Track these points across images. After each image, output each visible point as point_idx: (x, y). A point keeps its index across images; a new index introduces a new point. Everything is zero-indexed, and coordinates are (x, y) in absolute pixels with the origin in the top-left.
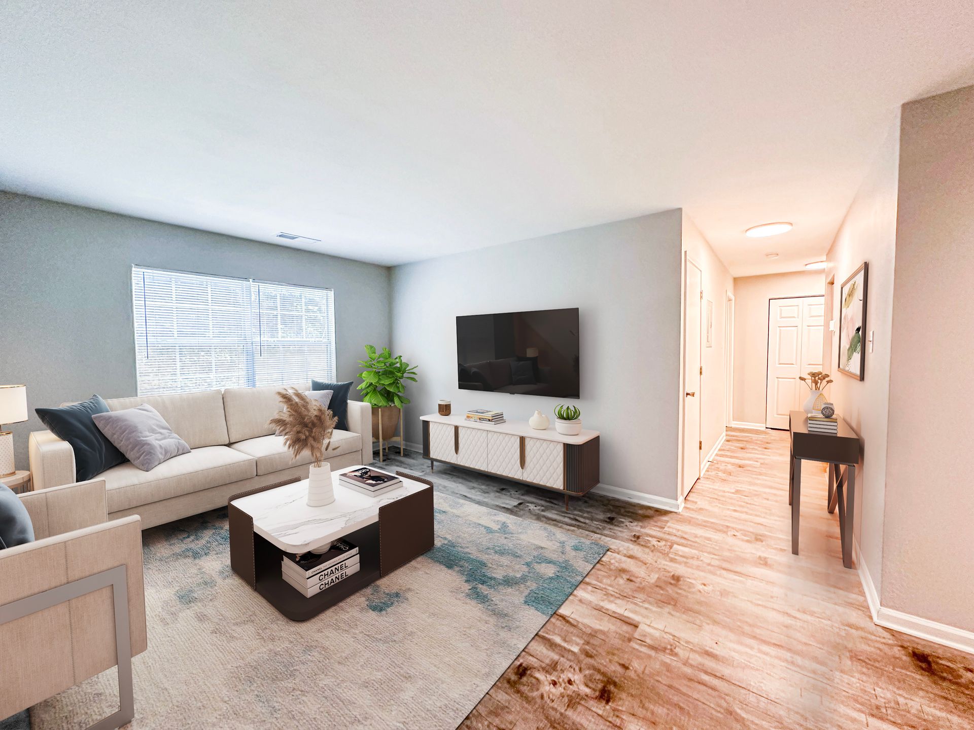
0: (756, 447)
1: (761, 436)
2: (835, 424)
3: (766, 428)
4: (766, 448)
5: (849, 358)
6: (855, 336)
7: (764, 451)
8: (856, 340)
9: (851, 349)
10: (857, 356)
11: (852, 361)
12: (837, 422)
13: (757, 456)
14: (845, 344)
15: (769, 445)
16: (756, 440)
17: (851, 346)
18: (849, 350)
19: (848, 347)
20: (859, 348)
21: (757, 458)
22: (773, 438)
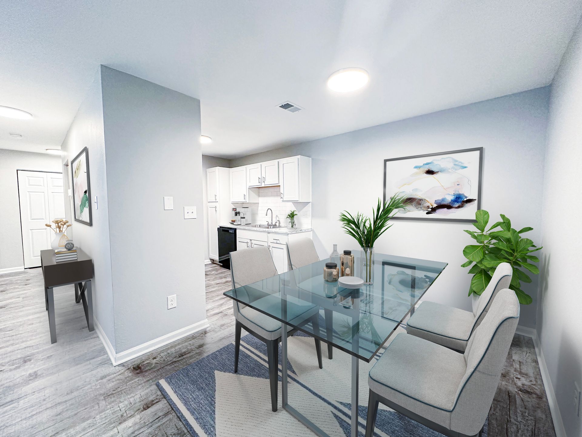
0: (16, 287)
1: (21, 276)
2: (76, 253)
3: (25, 269)
4: (26, 285)
5: (82, 212)
6: (84, 196)
7: (24, 288)
8: (85, 199)
9: (82, 206)
10: (86, 210)
11: (83, 213)
12: (76, 252)
13: (18, 293)
14: (78, 202)
15: (29, 281)
16: (16, 281)
17: (82, 203)
18: (80, 206)
19: (80, 204)
20: (87, 205)
21: (18, 295)
22: (32, 275)
